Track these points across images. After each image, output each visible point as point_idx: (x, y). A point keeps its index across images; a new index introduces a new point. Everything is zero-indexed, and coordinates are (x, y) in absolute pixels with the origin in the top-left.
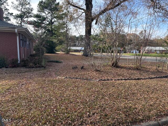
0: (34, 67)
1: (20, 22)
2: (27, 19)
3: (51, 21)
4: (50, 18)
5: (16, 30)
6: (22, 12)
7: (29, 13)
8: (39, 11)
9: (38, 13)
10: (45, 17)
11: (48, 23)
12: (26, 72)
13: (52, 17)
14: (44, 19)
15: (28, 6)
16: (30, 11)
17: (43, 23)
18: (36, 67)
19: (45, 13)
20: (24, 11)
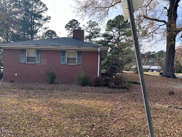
0: (116, 88)
2: (94, 39)
3: (118, 38)
4: (117, 36)
5: (99, 49)
6: (91, 33)
7: (97, 33)
8: (107, 30)
9: (105, 32)
10: (113, 35)
11: (115, 41)
12: (111, 92)
13: (119, 35)
15: (96, 27)
16: (98, 31)
17: (110, 42)
18: (119, 88)
19: (113, 31)
20: (93, 32)
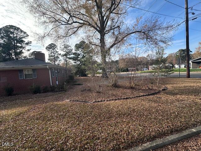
1: (65, 59)
3: (83, 55)
6: (66, 52)
8: (76, 50)
9: (75, 52)
10: (80, 53)
11: (82, 57)
14: (79, 55)
16: (71, 51)
17: (79, 58)
